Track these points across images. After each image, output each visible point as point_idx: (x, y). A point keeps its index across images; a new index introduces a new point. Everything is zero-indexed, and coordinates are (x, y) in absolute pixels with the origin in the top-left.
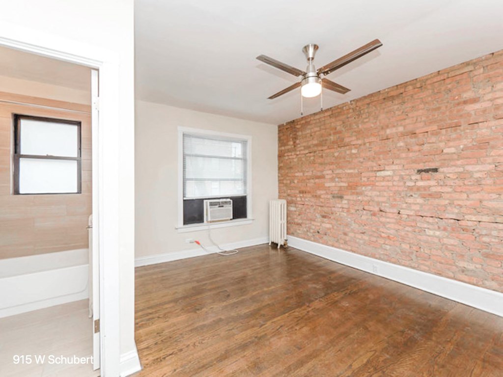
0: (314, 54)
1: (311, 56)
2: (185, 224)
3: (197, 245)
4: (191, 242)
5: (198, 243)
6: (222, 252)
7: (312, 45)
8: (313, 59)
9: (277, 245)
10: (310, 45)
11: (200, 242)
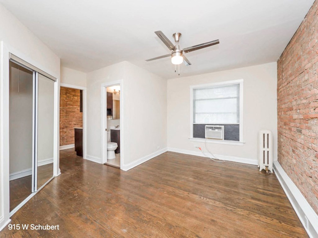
0: (179, 39)
1: (177, 40)
2: (194, 137)
3: (199, 149)
4: (196, 147)
5: (200, 148)
6: (213, 159)
7: (178, 33)
8: (178, 41)
9: (259, 168)
10: (177, 34)
11: (201, 149)
